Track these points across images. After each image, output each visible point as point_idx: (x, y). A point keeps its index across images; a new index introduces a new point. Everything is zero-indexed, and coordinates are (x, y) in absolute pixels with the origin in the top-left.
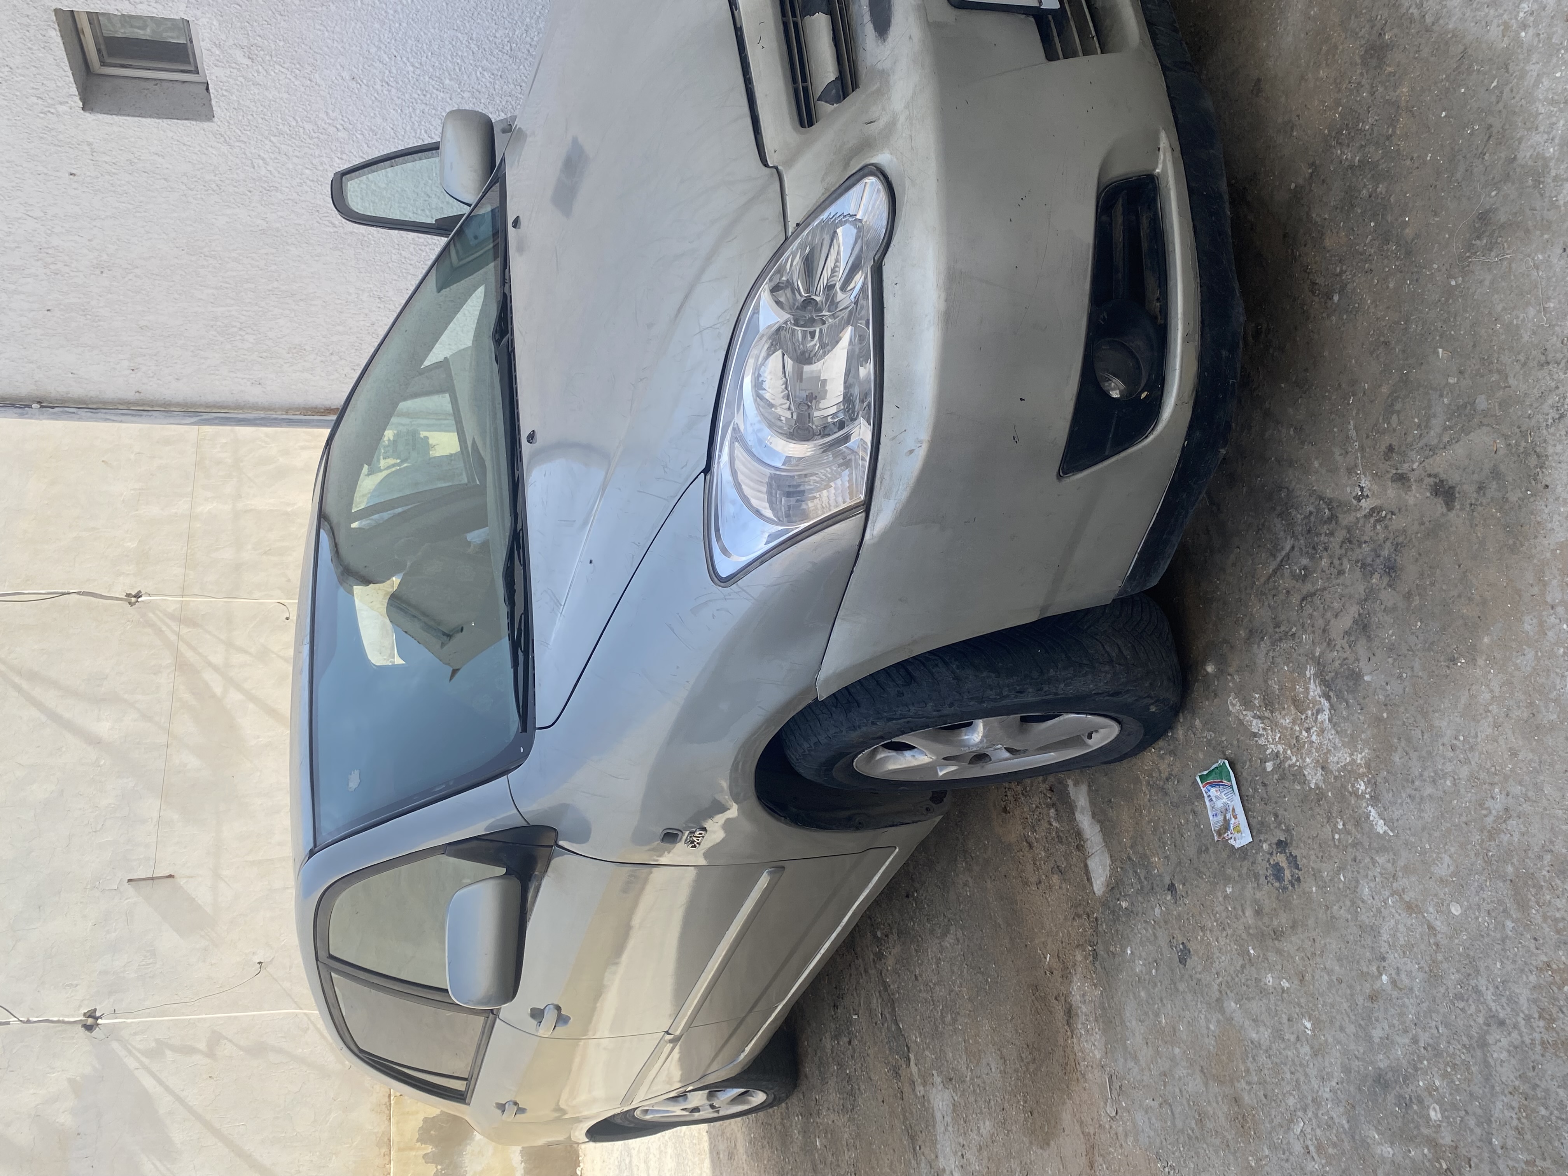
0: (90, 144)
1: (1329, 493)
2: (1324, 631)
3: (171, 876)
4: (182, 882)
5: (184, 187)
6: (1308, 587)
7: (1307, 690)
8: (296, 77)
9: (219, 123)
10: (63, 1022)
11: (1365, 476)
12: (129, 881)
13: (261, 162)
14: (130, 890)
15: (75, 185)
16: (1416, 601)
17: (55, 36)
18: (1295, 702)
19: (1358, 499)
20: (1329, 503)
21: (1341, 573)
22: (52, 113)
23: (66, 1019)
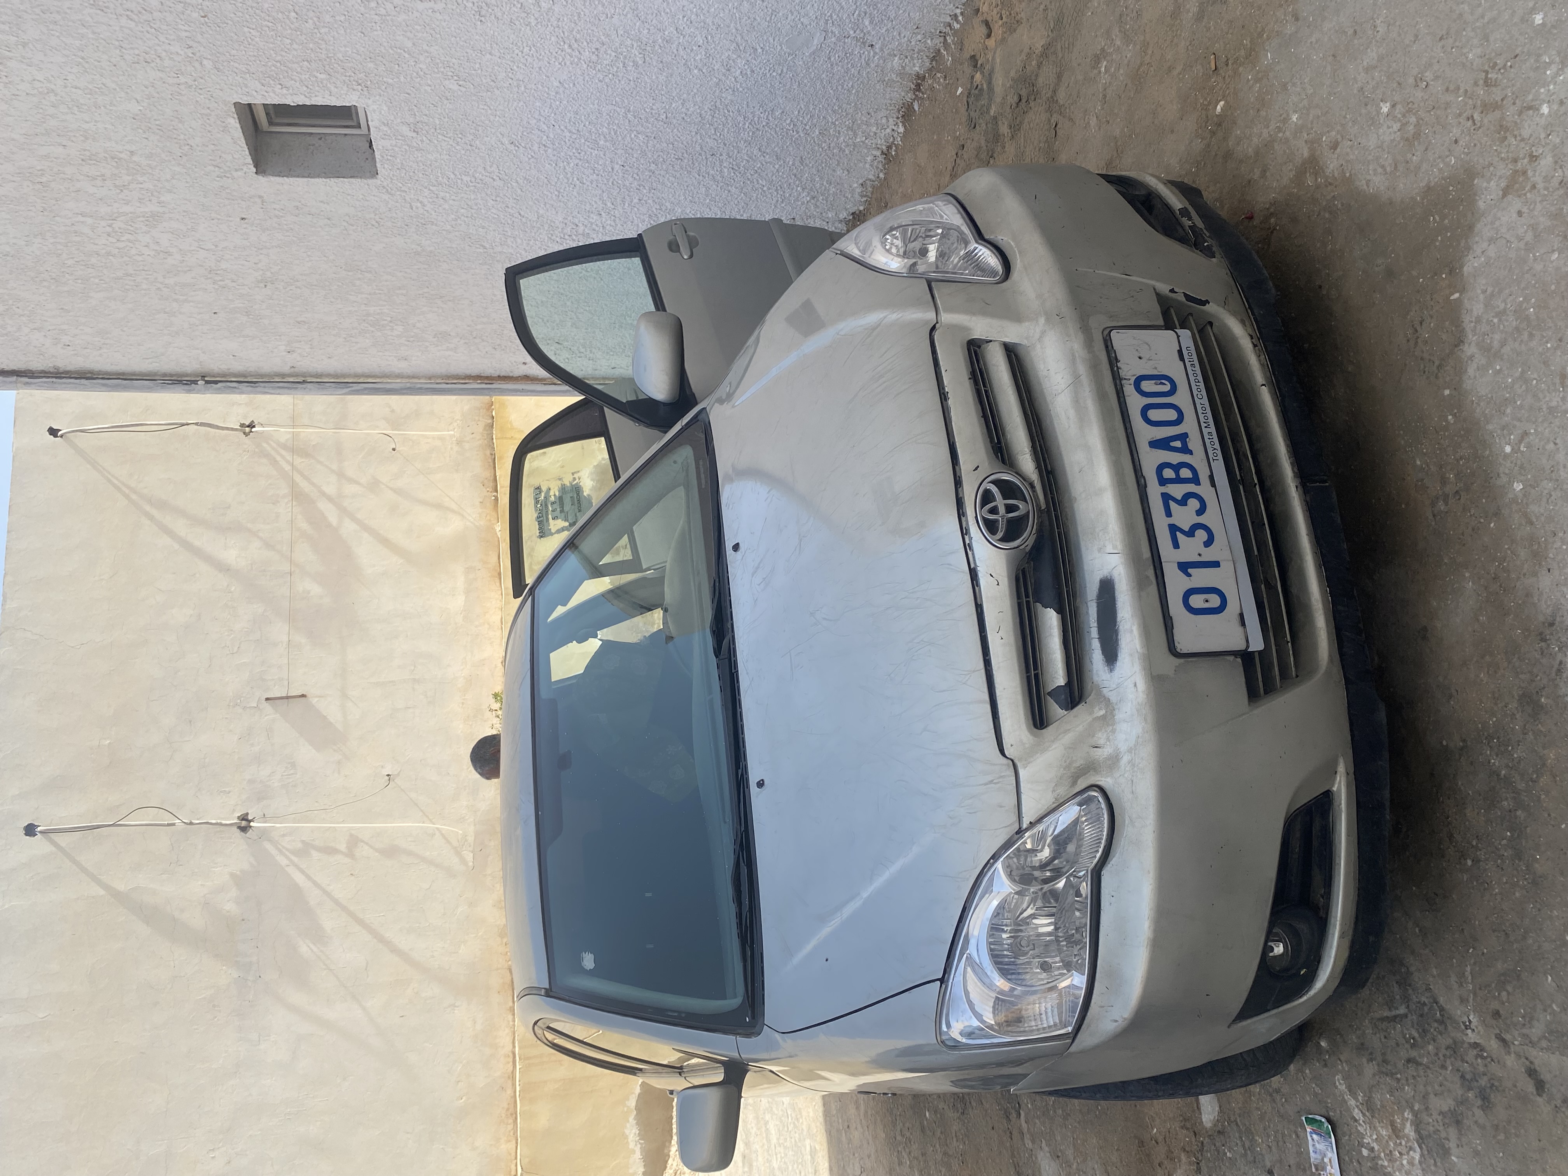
0: (260, 197)
1: (1441, 1000)
2: (1424, 1097)
3: (303, 696)
4: (314, 701)
5: (345, 224)
6: (1414, 1054)
7: (1404, 1125)
8: (458, 144)
9: (382, 179)
10: (221, 824)
11: (1474, 1014)
12: (267, 699)
13: (419, 205)
14: (267, 706)
15: (245, 226)
16: (1501, 1137)
17: (234, 123)
18: (1392, 1124)
19: (1467, 1028)
20: (1442, 1009)
21: (1443, 1067)
22: (228, 177)
23: (224, 822)
